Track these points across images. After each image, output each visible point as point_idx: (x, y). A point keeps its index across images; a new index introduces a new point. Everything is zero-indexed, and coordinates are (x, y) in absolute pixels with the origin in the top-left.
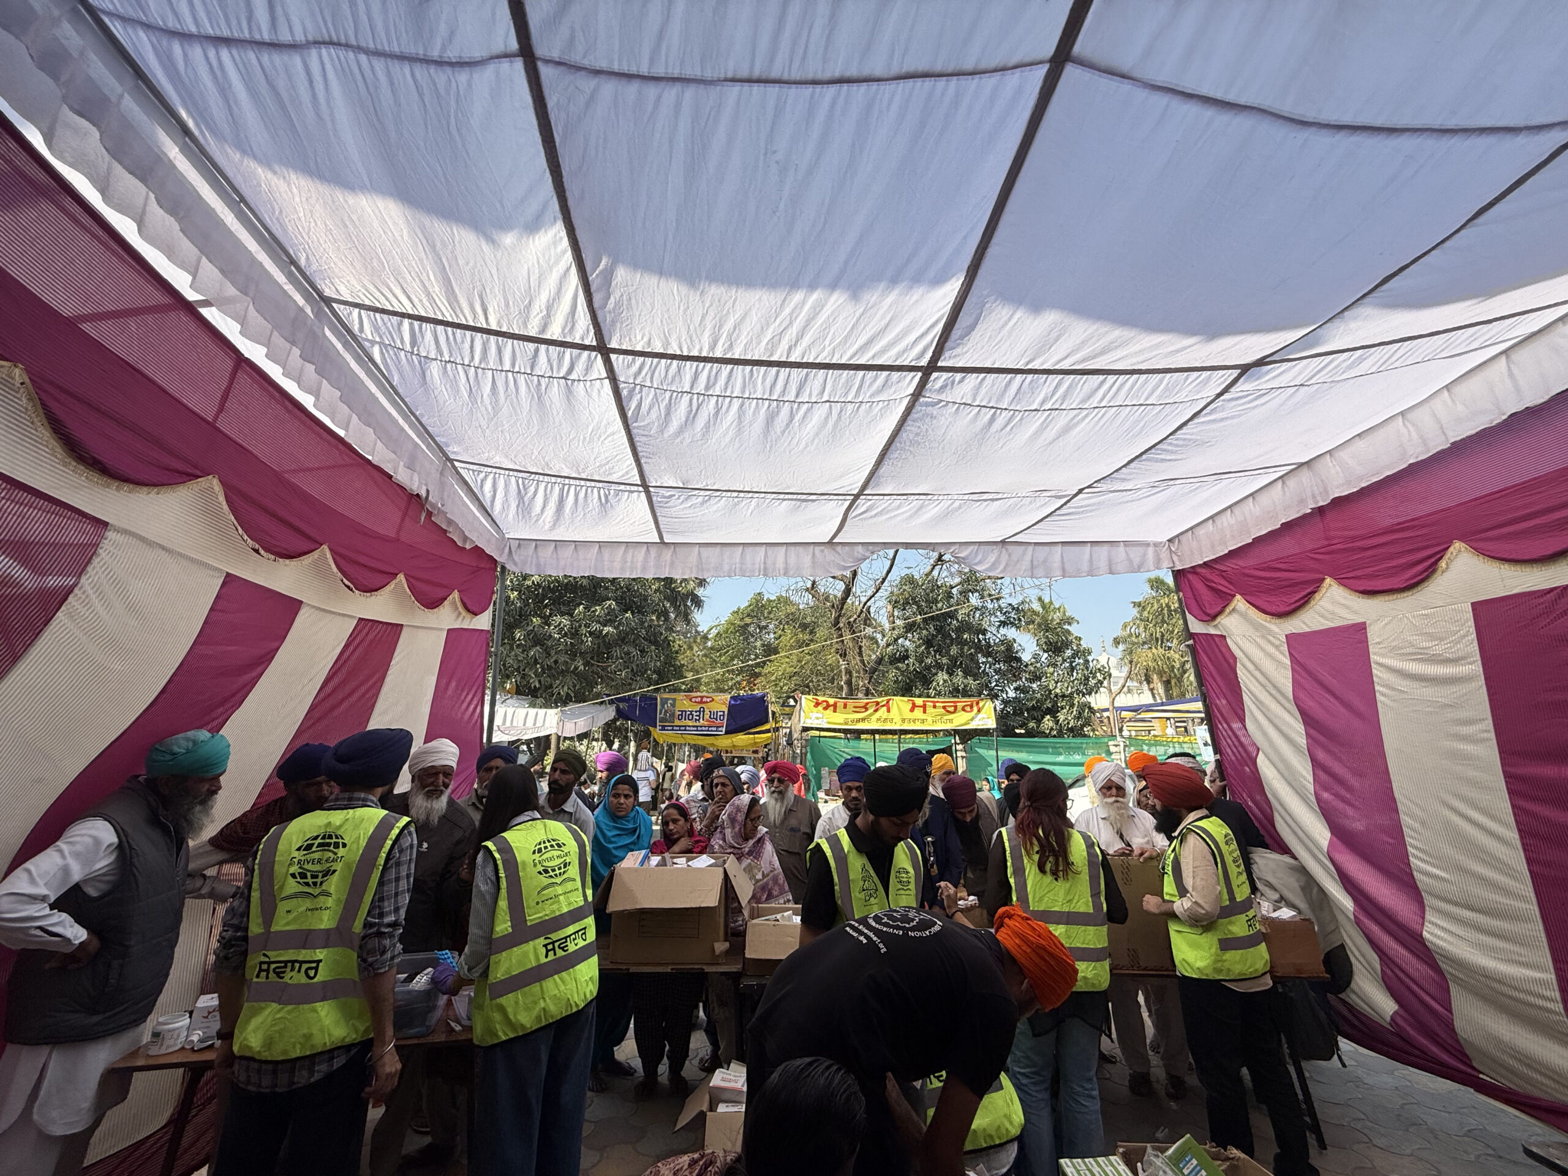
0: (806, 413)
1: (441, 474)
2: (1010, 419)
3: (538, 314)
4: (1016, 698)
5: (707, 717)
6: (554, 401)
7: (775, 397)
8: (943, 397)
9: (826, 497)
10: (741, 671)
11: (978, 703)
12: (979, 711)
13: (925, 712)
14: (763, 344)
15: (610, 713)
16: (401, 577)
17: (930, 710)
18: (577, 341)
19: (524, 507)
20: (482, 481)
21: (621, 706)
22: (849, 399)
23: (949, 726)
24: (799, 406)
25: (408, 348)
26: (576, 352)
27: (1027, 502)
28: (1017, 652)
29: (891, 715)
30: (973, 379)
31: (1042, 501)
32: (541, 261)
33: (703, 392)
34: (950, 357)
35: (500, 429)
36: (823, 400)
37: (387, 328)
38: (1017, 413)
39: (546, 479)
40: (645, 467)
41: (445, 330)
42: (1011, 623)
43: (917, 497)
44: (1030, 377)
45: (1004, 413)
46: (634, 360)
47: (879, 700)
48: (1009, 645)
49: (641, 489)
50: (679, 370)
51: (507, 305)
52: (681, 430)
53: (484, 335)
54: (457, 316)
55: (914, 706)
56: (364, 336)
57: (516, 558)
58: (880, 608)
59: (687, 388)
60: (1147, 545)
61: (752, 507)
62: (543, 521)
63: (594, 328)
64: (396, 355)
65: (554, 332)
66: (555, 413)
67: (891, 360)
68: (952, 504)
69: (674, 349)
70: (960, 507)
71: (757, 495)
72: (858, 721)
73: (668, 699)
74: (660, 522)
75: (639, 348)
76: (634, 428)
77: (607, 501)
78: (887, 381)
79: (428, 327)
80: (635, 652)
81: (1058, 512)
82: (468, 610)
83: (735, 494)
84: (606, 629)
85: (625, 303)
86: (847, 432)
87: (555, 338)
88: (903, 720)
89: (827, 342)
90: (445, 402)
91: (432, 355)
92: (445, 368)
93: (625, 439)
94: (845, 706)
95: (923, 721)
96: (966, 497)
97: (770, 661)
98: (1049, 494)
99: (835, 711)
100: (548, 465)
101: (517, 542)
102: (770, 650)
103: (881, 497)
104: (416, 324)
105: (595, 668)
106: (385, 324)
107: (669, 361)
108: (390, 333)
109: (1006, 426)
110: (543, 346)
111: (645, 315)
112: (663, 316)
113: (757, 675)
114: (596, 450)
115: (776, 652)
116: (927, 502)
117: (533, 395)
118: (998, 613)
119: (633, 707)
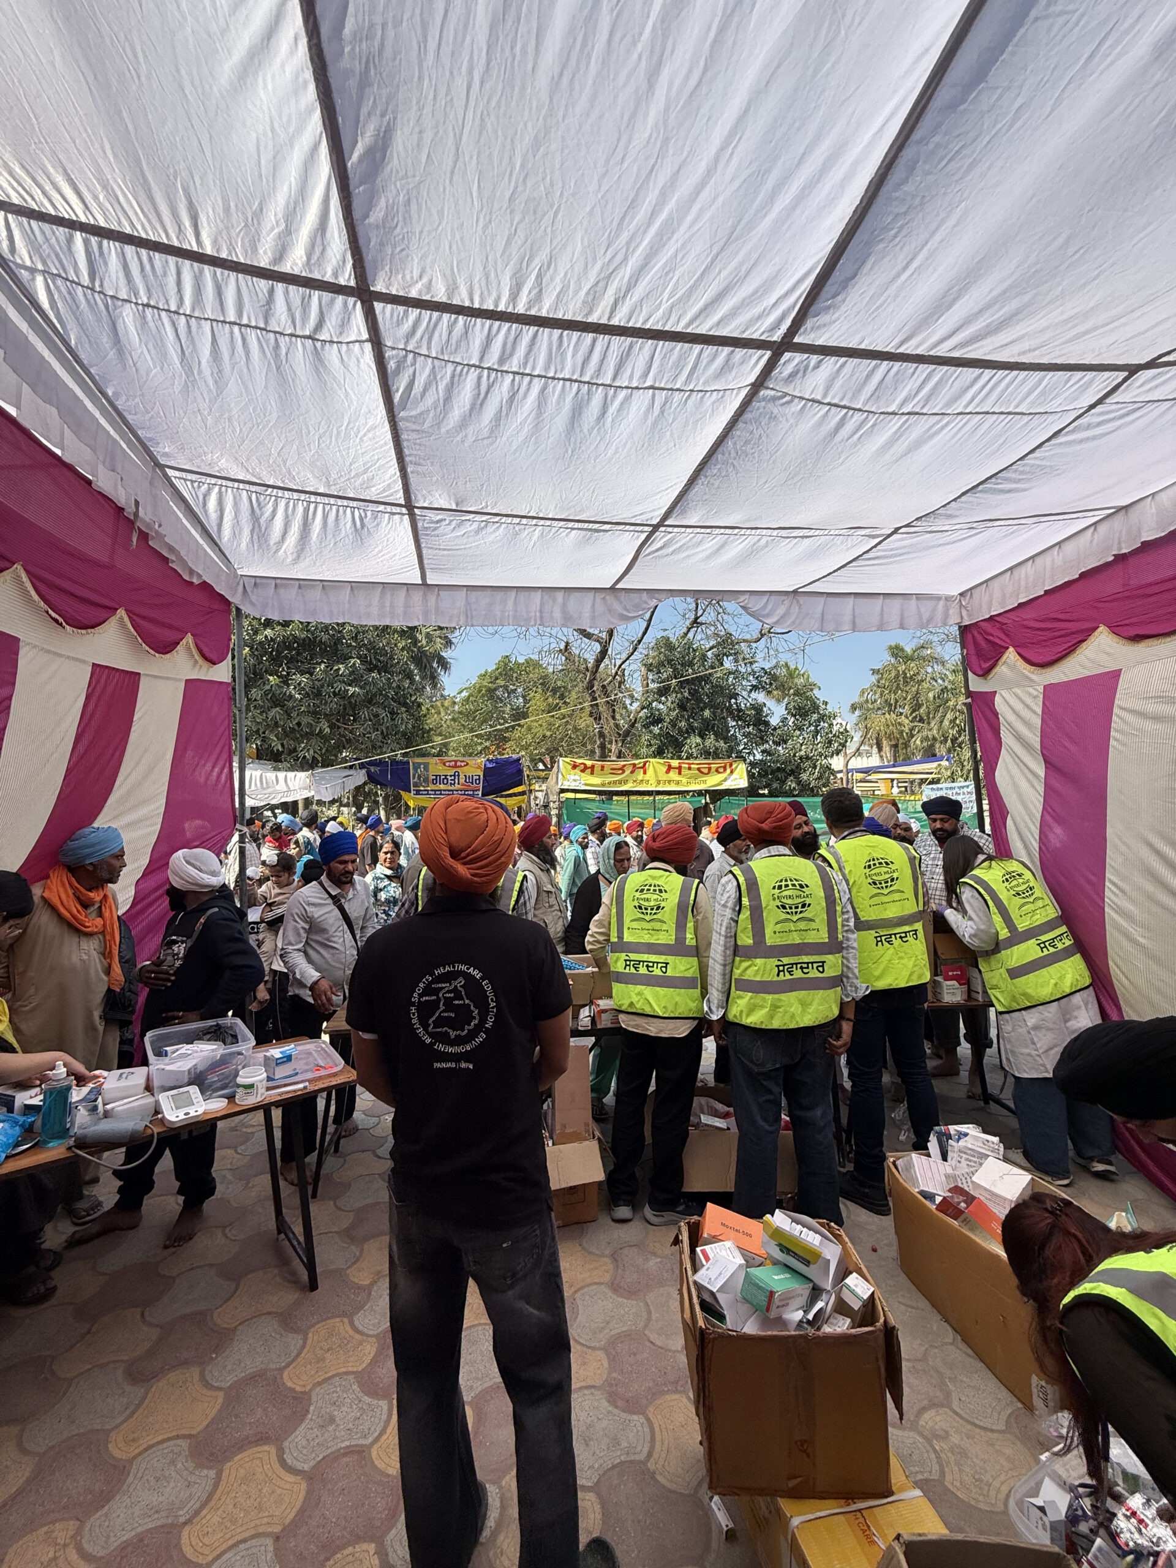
0: (622, 404)
1: (151, 483)
2: (862, 424)
3: (273, 229)
4: (761, 761)
5: (462, 781)
6: (298, 373)
7: (586, 379)
8: (789, 389)
9: (621, 527)
10: (488, 737)
11: (731, 765)
12: (732, 772)
13: (680, 773)
14: (583, 293)
15: (360, 777)
16: (121, 612)
17: (684, 772)
18: (328, 277)
19: (259, 532)
20: (205, 496)
21: (372, 769)
22: (678, 386)
23: (702, 787)
24: (615, 392)
25: (86, 280)
26: (327, 296)
27: (839, 542)
28: (767, 716)
29: (647, 777)
30: (831, 363)
31: (855, 540)
32: (276, 125)
33: (495, 367)
34: (812, 329)
35: (226, 416)
36: (646, 385)
37: (51, 247)
38: (871, 415)
39: (287, 494)
40: (413, 479)
41: (137, 252)
42: (763, 687)
43: (722, 531)
44: (897, 365)
45: (858, 415)
46: (406, 313)
47: (636, 762)
48: (758, 708)
49: (404, 510)
50: (466, 333)
51: (227, 210)
52: (463, 424)
53: (195, 264)
54: (153, 228)
55: (670, 768)
56: (19, 261)
57: (254, 598)
58: (635, 671)
59: (474, 361)
60: (938, 598)
61: (535, 538)
62: (285, 552)
63: (353, 256)
64: (70, 293)
65: (295, 263)
66: (300, 393)
67: (738, 331)
68: (759, 540)
69: (461, 299)
70: (767, 544)
71: (542, 522)
72: (615, 782)
73: (420, 764)
74: (425, 556)
75: (414, 294)
76: (403, 419)
77: (363, 525)
78: (727, 361)
79: (111, 248)
80: (383, 714)
81: (866, 556)
82: (205, 658)
83: (516, 520)
84: (351, 690)
85: (401, 209)
86: (668, 433)
87: (296, 272)
88: (659, 782)
89: (666, 295)
90: (148, 374)
91: (123, 295)
92: (144, 318)
93: (389, 436)
94: (603, 767)
95: (678, 783)
96: (775, 533)
97: (519, 725)
98: (863, 532)
99: (592, 773)
100: (289, 473)
101: (253, 580)
102: (520, 715)
103: (683, 530)
104: (94, 240)
105: (341, 730)
106: (47, 240)
107: (454, 316)
108: (57, 255)
109: (854, 433)
110: (280, 285)
111: (429, 232)
112: (453, 235)
113: (506, 740)
114: (352, 452)
115: (525, 715)
116: (732, 537)
117: (269, 364)
118: (751, 678)
119: (384, 773)
